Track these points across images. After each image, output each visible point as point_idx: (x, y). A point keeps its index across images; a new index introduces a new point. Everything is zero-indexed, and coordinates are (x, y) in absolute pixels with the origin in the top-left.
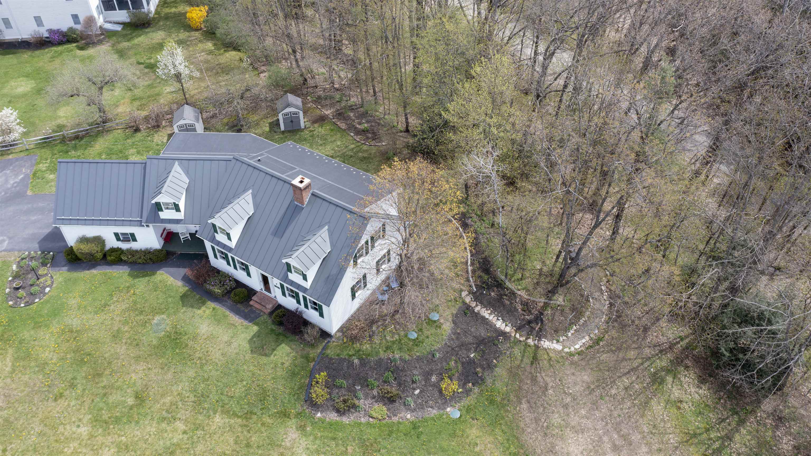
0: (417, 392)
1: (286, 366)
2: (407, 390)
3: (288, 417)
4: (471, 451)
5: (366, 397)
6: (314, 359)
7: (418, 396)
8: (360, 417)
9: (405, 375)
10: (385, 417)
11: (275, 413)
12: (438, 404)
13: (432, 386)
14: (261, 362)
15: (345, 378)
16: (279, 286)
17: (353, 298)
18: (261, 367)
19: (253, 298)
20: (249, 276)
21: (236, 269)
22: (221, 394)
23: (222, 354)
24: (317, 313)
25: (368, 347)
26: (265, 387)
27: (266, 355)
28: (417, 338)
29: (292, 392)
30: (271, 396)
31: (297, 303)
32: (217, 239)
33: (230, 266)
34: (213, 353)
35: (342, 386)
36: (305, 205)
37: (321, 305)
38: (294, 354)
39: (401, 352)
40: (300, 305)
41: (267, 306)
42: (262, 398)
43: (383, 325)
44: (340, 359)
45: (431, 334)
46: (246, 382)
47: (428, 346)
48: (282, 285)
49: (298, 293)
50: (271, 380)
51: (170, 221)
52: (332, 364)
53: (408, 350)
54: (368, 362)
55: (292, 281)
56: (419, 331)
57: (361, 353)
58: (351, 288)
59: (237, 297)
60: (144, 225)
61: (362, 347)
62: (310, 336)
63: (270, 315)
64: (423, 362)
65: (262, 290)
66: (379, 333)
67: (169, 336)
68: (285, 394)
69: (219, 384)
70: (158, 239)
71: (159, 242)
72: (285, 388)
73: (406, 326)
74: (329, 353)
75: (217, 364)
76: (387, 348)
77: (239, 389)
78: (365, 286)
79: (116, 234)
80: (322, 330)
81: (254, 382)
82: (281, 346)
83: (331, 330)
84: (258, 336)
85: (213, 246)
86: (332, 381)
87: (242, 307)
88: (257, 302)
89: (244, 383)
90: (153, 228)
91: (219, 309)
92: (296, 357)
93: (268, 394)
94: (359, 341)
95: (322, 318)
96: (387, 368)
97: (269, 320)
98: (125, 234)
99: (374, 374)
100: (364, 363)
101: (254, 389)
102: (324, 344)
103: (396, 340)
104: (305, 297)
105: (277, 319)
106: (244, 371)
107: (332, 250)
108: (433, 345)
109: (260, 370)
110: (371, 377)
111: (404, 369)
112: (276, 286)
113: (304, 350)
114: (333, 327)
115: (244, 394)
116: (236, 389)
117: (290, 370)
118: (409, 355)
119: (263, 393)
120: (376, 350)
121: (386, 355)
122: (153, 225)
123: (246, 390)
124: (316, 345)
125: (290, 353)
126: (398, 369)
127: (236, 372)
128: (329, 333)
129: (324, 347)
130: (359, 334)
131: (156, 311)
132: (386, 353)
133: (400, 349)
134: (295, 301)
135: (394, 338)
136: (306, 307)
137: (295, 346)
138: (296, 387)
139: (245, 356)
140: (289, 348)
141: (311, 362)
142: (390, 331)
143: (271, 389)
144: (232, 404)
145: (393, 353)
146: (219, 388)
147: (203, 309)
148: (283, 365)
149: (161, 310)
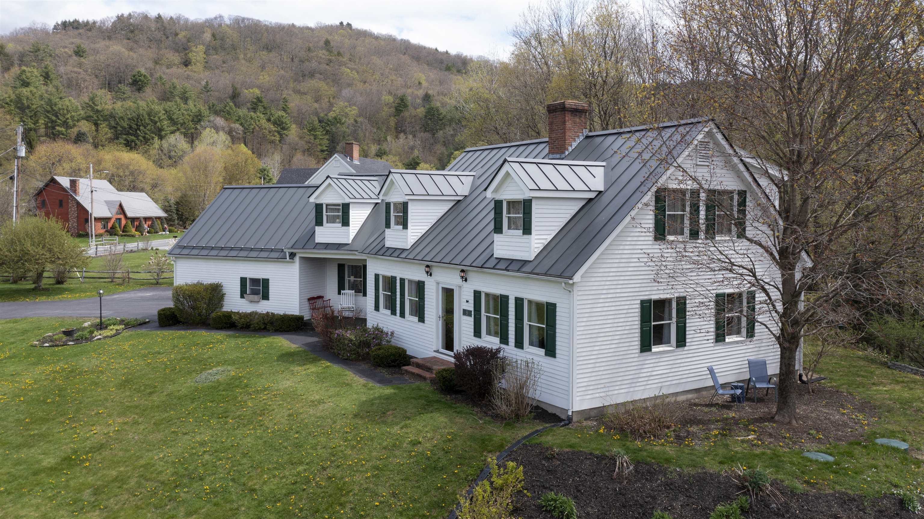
6: (502, 446)
15: (576, 493)
16: (470, 307)
17: (645, 347)
18: (358, 442)
19: (412, 360)
20: (422, 319)
21: (402, 315)
22: (233, 480)
23: (289, 415)
24: (542, 352)
25: (670, 450)
26: (344, 484)
27: (384, 422)
28: (837, 463)
29: (408, 508)
30: (349, 506)
31: (501, 343)
32: (388, 244)
33: (395, 314)
34: (273, 412)
35: (562, 512)
36: (567, 153)
37: (554, 306)
38: (454, 430)
39: (777, 472)
40: (507, 343)
41: (435, 367)
42: (324, 507)
43: (723, 429)
44: (573, 453)
45: (887, 467)
46: (305, 467)
47: (878, 482)
48: (477, 295)
49: (507, 297)
50: (366, 472)
51: (327, 246)
52: (547, 459)
53: (803, 473)
54: (660, 472)
55: (500, 260)
56: (842, 454)
57: (645, 454)
58: (643, 302)
59: (382, 351)
60: (287, 252)
61: (649, 447)
62: (508, 403)
63: (433, 381)
64: (864, 510)
65: (437, 351)
66: (708, 438)
67: (215, 387)
68: (387, 509)
69: (245, 461)
70: (300, 295)
71: (300, 302)
72: (394, 495)
73: (795, 443)
74: (548, 439)
75: (268, 428)
76: (731, 459)
77: (281, 478)
78: (681, 342)
79: (243, 281)
80: (545, 412)
81: (324, 469)
82: (429, 415)
83: (568, 393)
84: (387, 398)
85: (377, 276)
86: (533, 498)
87: (383, 372)
88: (418, 366)
89: (301, 468)
90: (300, 264)
91: (336, 368)
92: (455, 436)
93: (343, 499)
94: (643, 438)
95: (549, 360)
96: (727, 498)
97: (426, 387)
98: (255, 281)
99: (677, 505)
100: (649, 472)
101: (317, 483)
102: (540, 427)
103: (763, 454)
104: (519, 302)
105: (444, 374)
106: (314, 448)
107: (606, 191)
108: (896, 486)
109: (353, 447)
110: (666, 509)
111: (787, 512)
112: (466, 313)
113: (482, 428)
114: (575, 386)
115: (284, 491)
116: (274, 476)
117: (428, 459)
118: (807, 482)
119: (330, 496)
120: (694, 457)
121: (724, 470)
122: (302, 258)
123: (295, 483)
124: (517, 425)
125: (445, 427)
126: (767, 506)
127: (298, 446)
128: (563, 417)
129: (537, 431)
130: (648, 427)
131: (225, 362)
132: (726, 467)
133: (778, 468)
134: (497, 340)
135: (758, 451)
136: (519, 344)
137: (461, 421)
138: (426, 500)
139: (335, 422)
140: (446, 420)
141: (490, 452)
142: (743, 441)
143: (356, 489)
144: (243, 505)
145: (749, 468)
146: (240, 467)
147: (308, 366)
148: (414, 445)
149: (233, 362)
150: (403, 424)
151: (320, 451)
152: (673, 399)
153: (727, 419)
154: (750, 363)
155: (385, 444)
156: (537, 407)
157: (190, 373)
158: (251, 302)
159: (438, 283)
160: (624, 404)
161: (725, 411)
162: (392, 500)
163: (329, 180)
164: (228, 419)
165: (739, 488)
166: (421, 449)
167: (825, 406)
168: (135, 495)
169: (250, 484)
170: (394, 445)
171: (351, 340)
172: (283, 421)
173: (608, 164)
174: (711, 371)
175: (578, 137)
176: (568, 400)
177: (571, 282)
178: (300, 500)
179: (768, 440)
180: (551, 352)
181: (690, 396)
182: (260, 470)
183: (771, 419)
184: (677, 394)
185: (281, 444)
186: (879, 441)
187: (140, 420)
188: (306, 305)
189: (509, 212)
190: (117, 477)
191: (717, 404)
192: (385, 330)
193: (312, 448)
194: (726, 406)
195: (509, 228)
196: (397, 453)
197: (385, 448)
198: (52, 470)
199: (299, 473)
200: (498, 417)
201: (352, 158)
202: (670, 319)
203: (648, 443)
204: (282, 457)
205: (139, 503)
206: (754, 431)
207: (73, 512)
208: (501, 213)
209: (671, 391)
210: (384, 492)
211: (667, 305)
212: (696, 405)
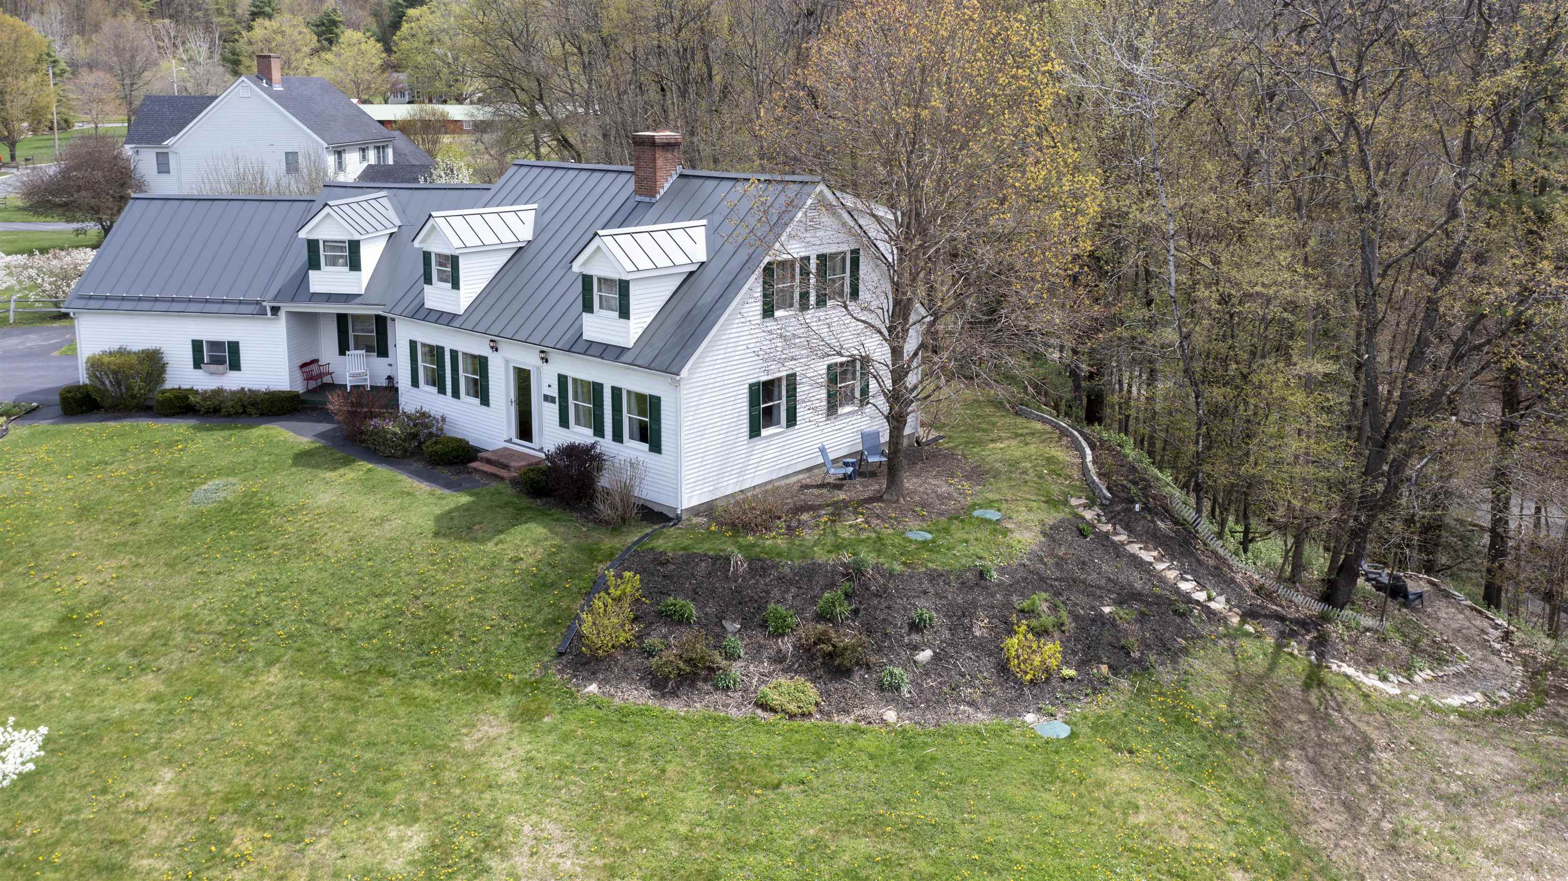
0: (925, 655)
1: (523, 565)
2: (891, 648)
3: (493, 692)
4: (1113, 821)
5: (756, 655)
6: (612, 554)
7: (927, 670)
8: (726, 706)
9: (889, 608)
10: (813, 708)
11: (455, 677)
12: (991, 700)
13: (974, 649)
14: (453, 554)
15: (694, 596)
16: (554, 392)
17: (754, 432)
18: (450, 565)
19: (480, 455)
20: (485, 401)
21: (456, 394)
22: (309, 621)
23: (351, 540)
24: (645, 447)
25: (782, 543)
26: (446, 611)
27: (475, 540)
28: (933, 541)
29: (523, 629)
30: (456, 634)
31: (595, 435)
32: (428, 305)
33: (445, 393)
34: (327, 537)
35: (682, 615)
36: (658, 197)
37: (659, 399)
38: (557, 541)
39: (879, 556)
40: (603, 436)
41: (513, 464)
42: (429, 637)
43: (833, 514)
44: (688, 556)
45: (976, 540)
46: (395, 598)
47: (965, 556)
48: (562, 380)
49: (601, 385)
50: (468, 596)
51: (330, 298)
52: (662, 564)
53: (901, 554)
54: (773, 567)
55: (591, 343)
56: (939, 531)
57: (758, 549)
58: (751, 386)
59: (440, 446)
60: (268, 305)
61: (761, 542)
62: (614, 507)
63: (514, 482)
64: (948, 584)
65: (510, 441)
66: (818, 526)
67: (226, 510)
68: (500, 632)
69: (314, 598)
70: (290, 362)
71: (290, 373)
72: (504, 617)
73: (899, 523)
74: (660, 544)
75: (329, 558)
76: (838, 547)
77: (368, 613)
78: (792, 420)
79: (197, 346)
80: (651, 510)
81: (417, 598)
82: (524, 526)
83: (677, 491)
84: (467, 510)
85: (413, 345)
86: (652, 605)
87: (445, 472)
88: (489, 462)
89: (388, 600)
90: (287, 322)
91: (383, 472)
92: (559, 548)
93: (448, 627)
94: (755, 532)
95: (654, 456)
96: (832, 585)
97: (509, 491)
98: (215, 345)
99: (789, 597)
100: (762, 568)
101: (412, 614)
102: (649, 530)
103: (869, 538)
104: (616, 392)
105: (531, 475)
106: (397, 574)
107: (710, 261)
108: (981, 558)
109: (445, 571)
110: (778, 602)
111: (885, 592)
112: (547, 398)
113: (586, 537)
114: (684, 483)
115: (376, 627)
116: (359, 612)
117: (534, 575)
118: (904, 563)
119: (433, 626)
120: (803, 548)
121: (831, 559)
122: (288, 313)
123: (387, 617)
124: (625, 530)
125: (546, 539)
126: (868, 589)
127: (375, 575)
128: (671, 515)
129: (647, 535)
130: (759, 520)
131: (219, 472)
132: (834, 556)
133: (879, 552)
134: (589, 432)
135: (863, 536)
136: (618, 437)
137: (562, 530)
138: (540, 618)
139: (412, 544)
140: (544, 531)
141: (601, 562)
142: (851, 526)
143: (461, 616)
144: (332, 646)
145: (854, 554)
146: (311, 606)
147: (342, 471)
148: (515, 562)
149: (232, 471)
150: (495, 540)
151: (406, 579)
152: (783, 483)
153: (837, 502)
154: (863, 435)
155: (482, 563)
156: (644, 507)
157: (176, 491)
158: (212, 374)
159: (507, 361)
160: (732, 495)
161: (836, 492)
162: (503, 622)
163: (327, 209)
164: (270, 551)
165: (844, 575)
166: (524, 566)
167: (935, 477)
168: (191, 652)
169: (332, 623)
170: (493, 565)
171: (395, 434)
172: (344, 546)
173: (709, 221)
174: (823, 450)
175: (671, 175)
176: (676, 498)
177: (678, 378)
178: (399, 634)
179: (875, 522)
180: (656, 447)
181: (801, 477)
182: (338, 607)
183: (878, 498)
184: (787, 477)
185: (353, 575)
186: (977, 513)
187: (141, 561)
188: (298, 374)
189: (600, 290)
190: (154, 634)
191: (829, 484)
192: (432, 413)
193: (394, 575)
194: (838, 487)
195: (601, 307)
196: (499, 572)
197: (483, 568)
198: (53, 635)
199: (388, 606)
200: (602, 523)
201: (270, 81)
202: (780, 399)
203: (760, 538)
204: (361, 589)
205: (201, 659)
206: (862, 514)
207: (119, 679)
208: (591, 290)
209: (782, 474)
210: (493, 615)
211: (776, 384)
212: (807, 487)
